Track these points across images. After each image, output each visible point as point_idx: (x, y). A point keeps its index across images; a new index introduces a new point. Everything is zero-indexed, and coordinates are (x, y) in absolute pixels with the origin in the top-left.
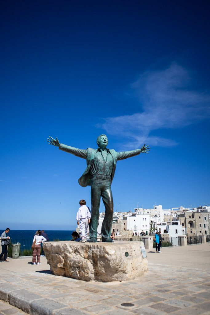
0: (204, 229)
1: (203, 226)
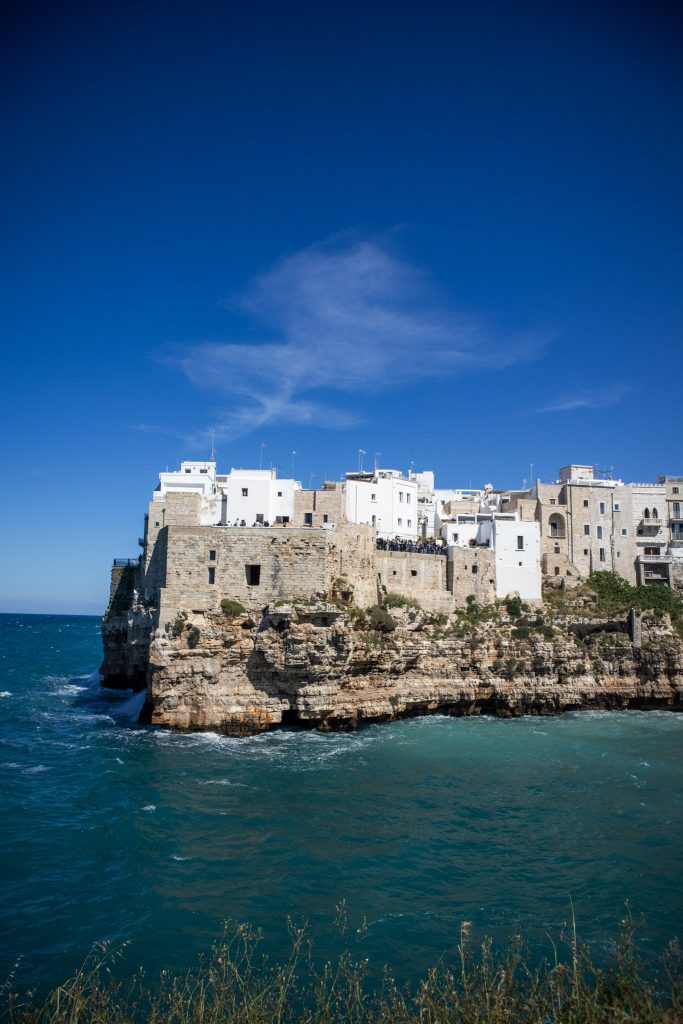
0: (596, 544)
1: (593, 531)
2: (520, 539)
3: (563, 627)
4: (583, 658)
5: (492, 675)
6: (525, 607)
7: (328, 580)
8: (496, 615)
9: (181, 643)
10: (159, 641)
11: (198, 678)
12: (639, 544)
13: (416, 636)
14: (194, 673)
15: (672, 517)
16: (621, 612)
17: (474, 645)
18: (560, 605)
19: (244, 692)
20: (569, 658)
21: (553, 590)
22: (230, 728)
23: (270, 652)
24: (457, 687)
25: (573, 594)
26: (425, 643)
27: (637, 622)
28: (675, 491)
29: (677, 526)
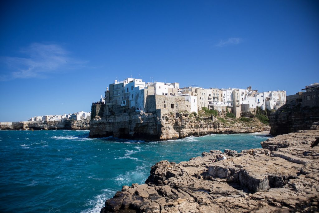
0: (202, 101)
2: (194, 100)
3: (202, 118)
5: (195, 128)
6: (196, 114)
8: (193, 116)
12: (208, 102)
14: (167, 127)
15: (213, 96)
16: (210, 115)
19: (173, 131)
22: (174, 138)
23: (179, 122)
24: (190, 131)
25: (201, 112)
27: (213, 117)
28: (214, 91)
29: (214, 98)
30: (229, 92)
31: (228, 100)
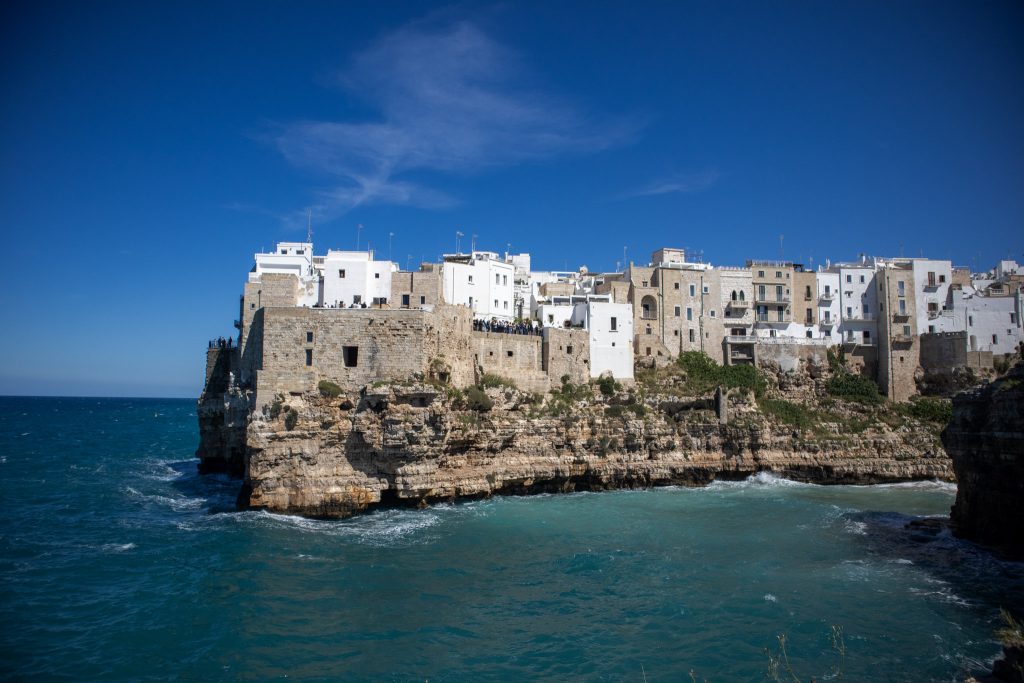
0: (686, 325)
1: (684, 312)
2: (614, 320)
3: (653, 405)
4: (672, 435)
5: (585, 452)
6: (618, 387)
7: (425, 361)
8: (590, 394)
9: (278, 425)
10: (257, 423)
11: (296, 460)
12: (726, 326)
13: (512, 415)
14: (292, 455)
15: (757, 299)
16: (709, 391)
17: (568, 423)
18: (651, 384)
19: (344, 472)
20: (659, 435)
21: (644, 369)
22: (328, 511)
23: (369, 432)
24: (552, 464)
25: (664, 373)
26: (521, 422)
27: (724, 400)
28: (761, 274)
29: (762, 308)
30: (855, 279)
31: (845, 315)
